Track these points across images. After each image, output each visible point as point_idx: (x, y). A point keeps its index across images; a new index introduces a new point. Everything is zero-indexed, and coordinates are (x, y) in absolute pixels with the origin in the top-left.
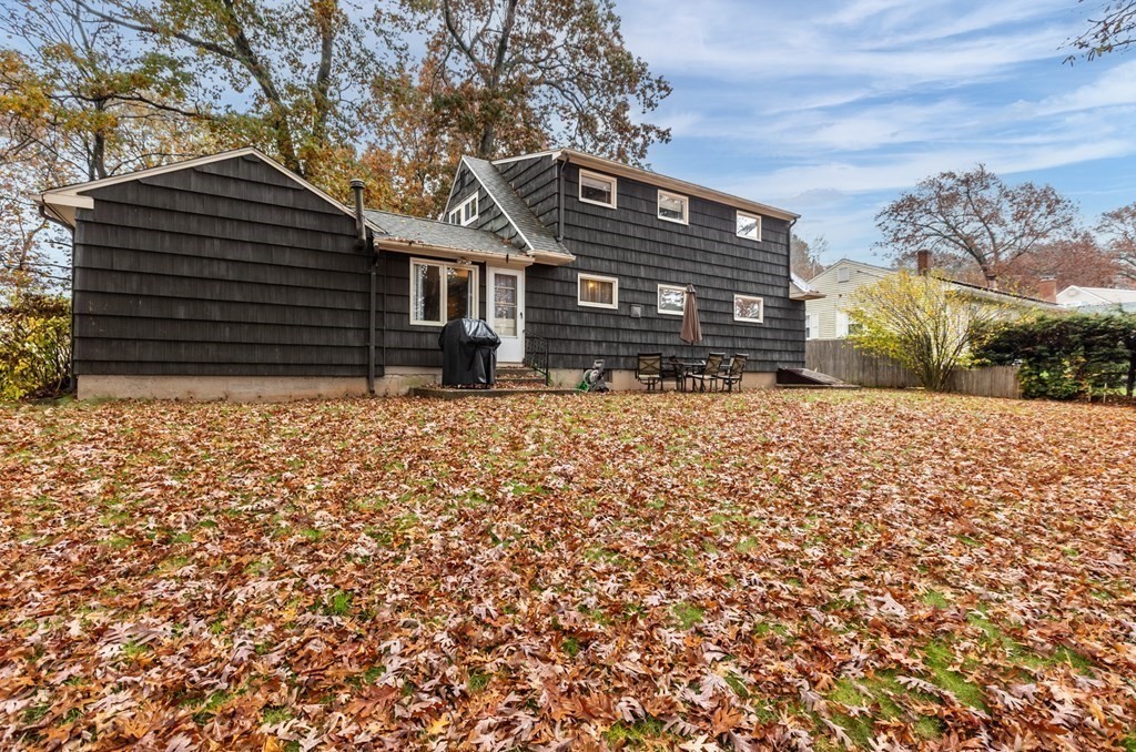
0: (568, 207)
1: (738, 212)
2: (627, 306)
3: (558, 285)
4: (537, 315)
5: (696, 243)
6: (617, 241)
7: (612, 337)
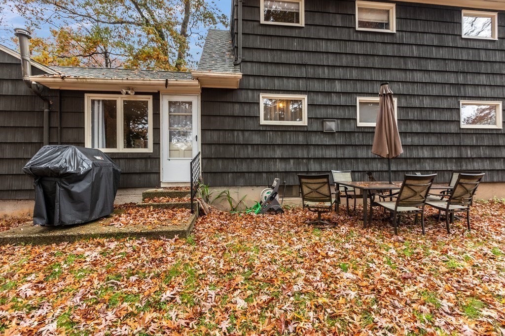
0: (246, 32)
1: (463, 12)
2: (319, 122)
3: (237, 107)
4: (215, 137)
5: (405, 51)
6: (307, 59)
7: (300, 153)
